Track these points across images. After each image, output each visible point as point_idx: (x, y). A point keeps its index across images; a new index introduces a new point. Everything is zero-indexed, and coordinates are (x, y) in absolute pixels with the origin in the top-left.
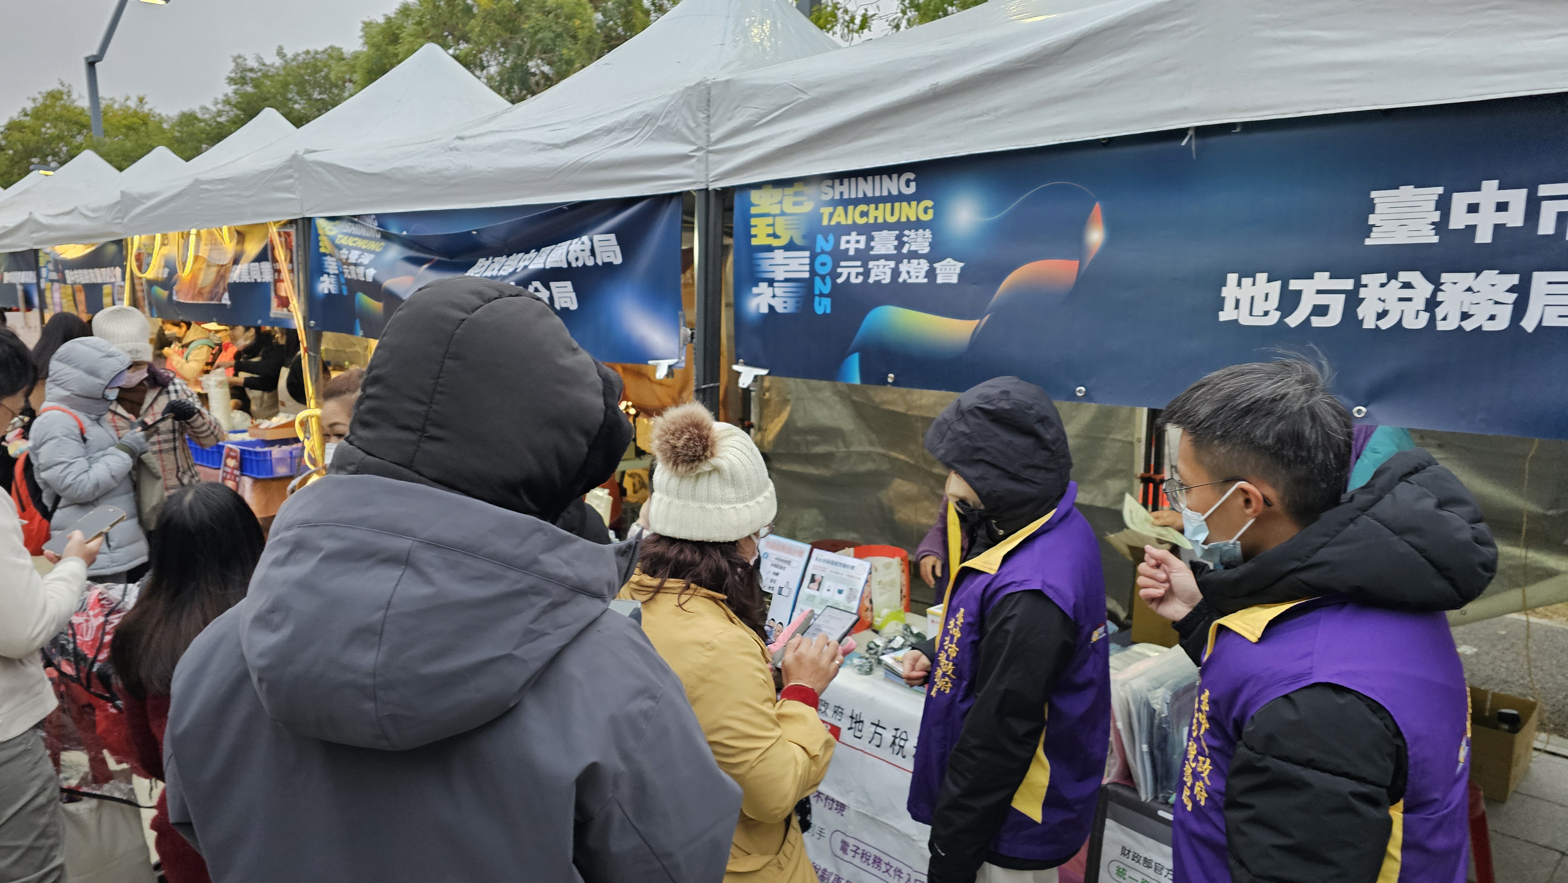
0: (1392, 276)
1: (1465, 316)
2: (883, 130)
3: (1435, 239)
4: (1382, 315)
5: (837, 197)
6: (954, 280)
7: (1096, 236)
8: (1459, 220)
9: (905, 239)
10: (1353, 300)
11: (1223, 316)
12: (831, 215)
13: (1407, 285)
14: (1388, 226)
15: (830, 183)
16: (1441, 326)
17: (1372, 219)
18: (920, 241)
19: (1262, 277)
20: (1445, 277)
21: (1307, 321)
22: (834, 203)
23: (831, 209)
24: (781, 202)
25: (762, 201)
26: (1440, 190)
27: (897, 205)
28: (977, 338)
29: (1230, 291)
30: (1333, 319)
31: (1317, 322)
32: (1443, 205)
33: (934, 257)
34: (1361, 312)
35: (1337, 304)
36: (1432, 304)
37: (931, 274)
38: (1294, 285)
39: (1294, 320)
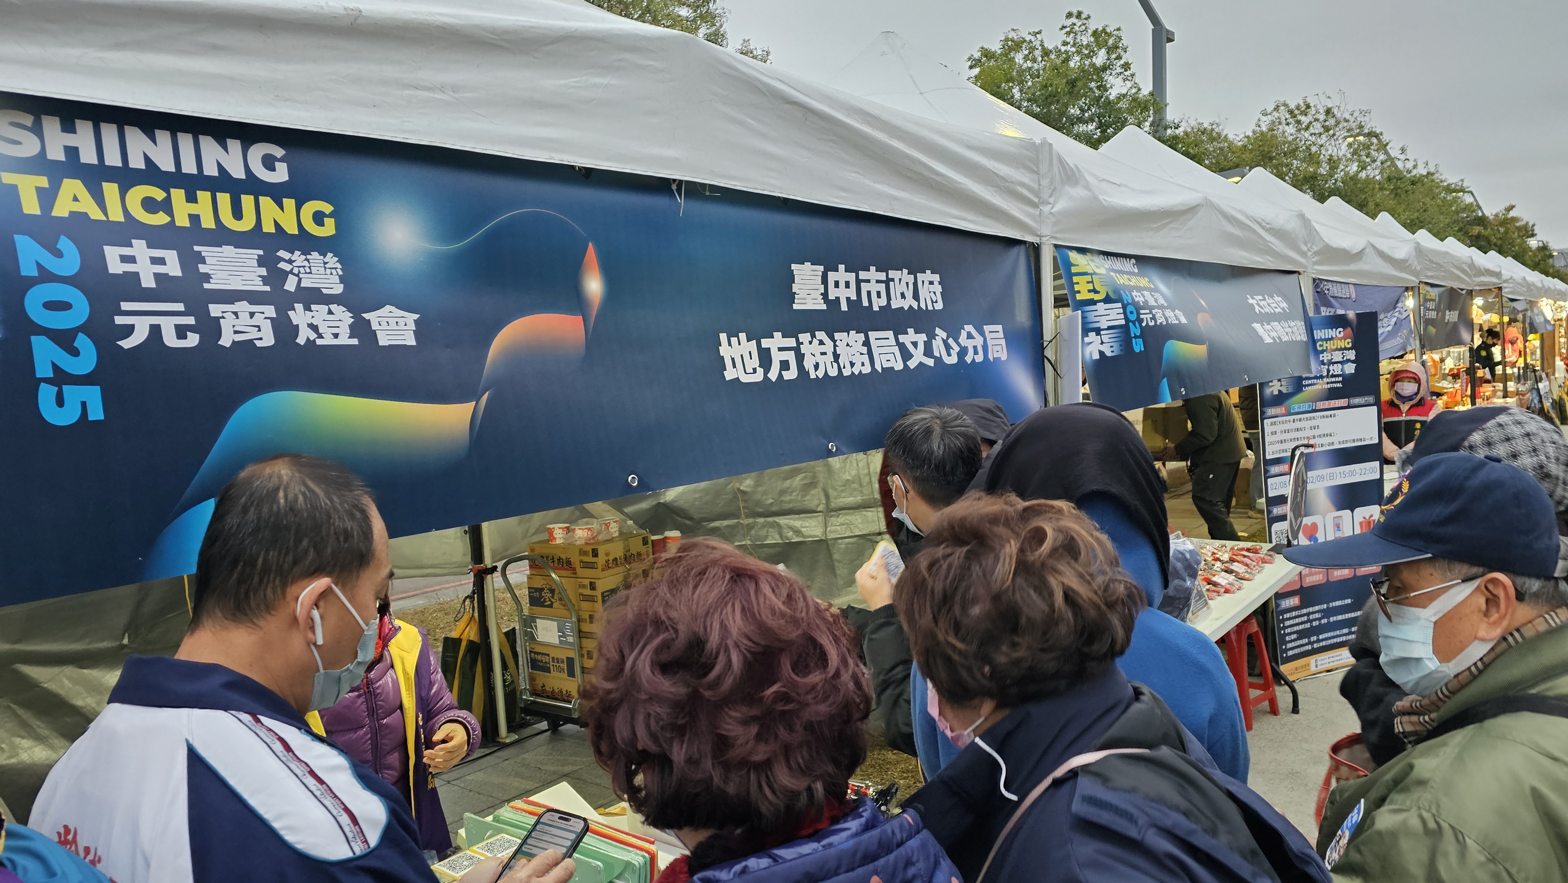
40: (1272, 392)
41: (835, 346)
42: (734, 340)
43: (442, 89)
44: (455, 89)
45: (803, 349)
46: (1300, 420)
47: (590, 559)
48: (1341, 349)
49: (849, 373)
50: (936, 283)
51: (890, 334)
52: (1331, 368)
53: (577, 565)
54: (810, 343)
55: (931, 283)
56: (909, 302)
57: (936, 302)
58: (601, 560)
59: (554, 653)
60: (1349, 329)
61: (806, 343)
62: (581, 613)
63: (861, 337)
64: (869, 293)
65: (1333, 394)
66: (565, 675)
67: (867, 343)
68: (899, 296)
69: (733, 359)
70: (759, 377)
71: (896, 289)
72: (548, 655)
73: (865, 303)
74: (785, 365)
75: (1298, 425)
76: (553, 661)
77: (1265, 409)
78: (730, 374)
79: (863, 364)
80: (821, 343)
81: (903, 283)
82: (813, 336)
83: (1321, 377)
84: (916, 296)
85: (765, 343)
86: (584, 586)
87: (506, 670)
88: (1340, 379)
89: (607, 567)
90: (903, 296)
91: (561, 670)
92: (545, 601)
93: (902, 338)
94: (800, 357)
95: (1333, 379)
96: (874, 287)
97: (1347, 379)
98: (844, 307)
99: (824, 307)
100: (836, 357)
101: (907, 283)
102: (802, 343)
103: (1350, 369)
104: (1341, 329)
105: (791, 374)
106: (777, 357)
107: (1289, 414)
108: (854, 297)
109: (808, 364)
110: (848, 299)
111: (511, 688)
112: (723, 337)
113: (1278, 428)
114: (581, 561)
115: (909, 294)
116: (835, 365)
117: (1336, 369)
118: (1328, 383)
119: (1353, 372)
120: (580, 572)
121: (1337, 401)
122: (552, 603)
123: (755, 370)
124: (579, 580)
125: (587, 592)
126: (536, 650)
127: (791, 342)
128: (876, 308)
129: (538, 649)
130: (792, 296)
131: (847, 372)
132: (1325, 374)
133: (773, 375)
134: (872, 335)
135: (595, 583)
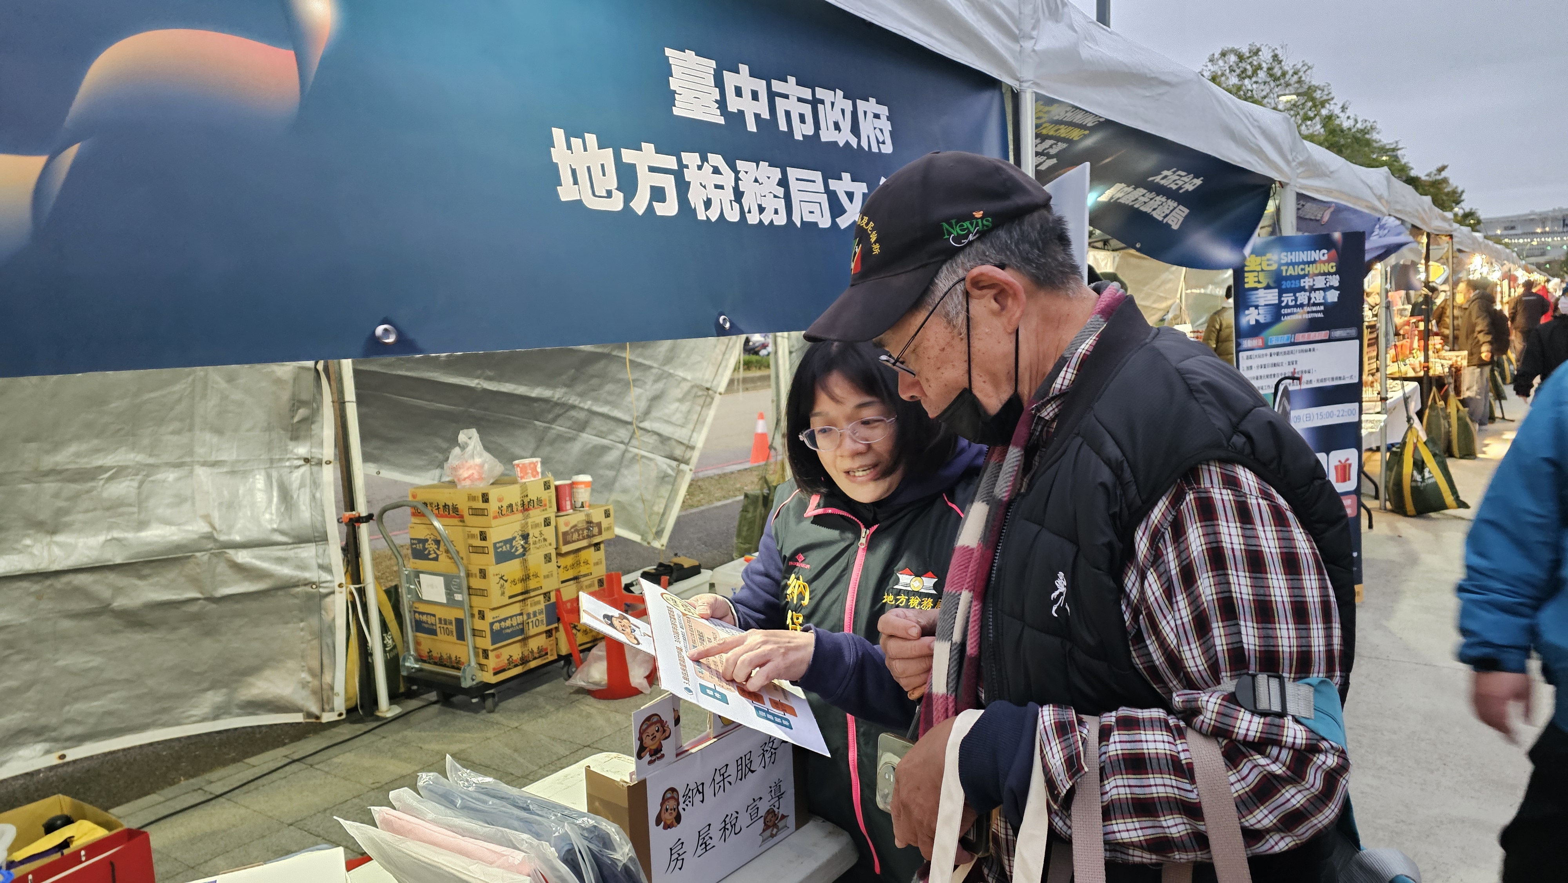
1: (760, 209)
4: (708, 204)
7: (319, 7)
8: (733, 103)
10: (681, 183)
11: (564, 194)
14: (686, 95)
16: (749, 219)
17: (673, 84)
19: (590, 139)
20: (739, 164)
21: (650, 205)
26: (714, 64)
29: (562, 154)
30: (671, 206)
31: (659, 208)
32: (719, 81)
34: (692, 197)
35: (669, 184)
38: (626, 155)
40: (1249, 321)
41: (737, 179)
42: (576, 142)
45: (688, 175)
46: (1278, 354)
47: (480, 505)
48: (1324, 274)
49: (756, 222)
50: (884, 118)
51: (817, 176)
52: (1313, 295)
53: (465, 513)
54: (700, 168)
55: (877, 116)
56: (844, 137)
57: (883, 143)
58: (493, 506)
59: (441, 613)
60: (1333, 251)
61: (693, 167)
62: (471, 567)
63: (776, 173)
64: (788, 114)
65: (1313, 325)
66: (454, 639)
67: (784, 182)
68: (831, 126)
69: (574, 172)
70: (616, 203)
71: (828, 115)
72: (434, 616)
73: (783, 127)
74: (658, 194)
75: (1276, 359)
76: (440, 623)
77: (1241, 340)
78: (567, 193)
79: (776, 212)
80: (716, 171)
81: (838, 108)
82: (704, 159)
83: (1302, 306)
84: (855, 129)
85: (628, 156)
86: (473, 536)
87: (387, 633)
88: (1322, 308)
89: (501, 513)
90: (837, 127)
91: (449, 633)
92: (429, 554)
93: (833, 184)
94: (683, 187)
95: (1314, 309)
96: (797, 109)
97: (1329, 308)
98: (751, 126)
99: (721, 121)
100: (738, 195)
101: (843, 111)
102: (687, 167)
103: (1333, 296)
104: (1325, 251)
105: (669, 208)
106: (646, 181)
107: (1266, 346)
108: (766, 115)
109: (696, 199)
110: (757, 116)
111: (393, 654)
112: (558, 134)
113: (1254, 363)
114: (470, 508)
115: (846, 125)
116: (736, 206)
117: (1318, 297)
118: (1308, 312)
119: (1336, 300)
120: (470, 519)
121: (1317, 333)
122: (438, 555)
123: (609, 194)
124: (468, 529)
125: (478, 542)
126: (420, 610)
127: (670, 162)
128: (798, 137)
129: (422, 608)
130: (670, 97)
131: (753, 219)
132: (1306, 302)
133: (639, 205)
134: (793, 173)
135: (485, 533)
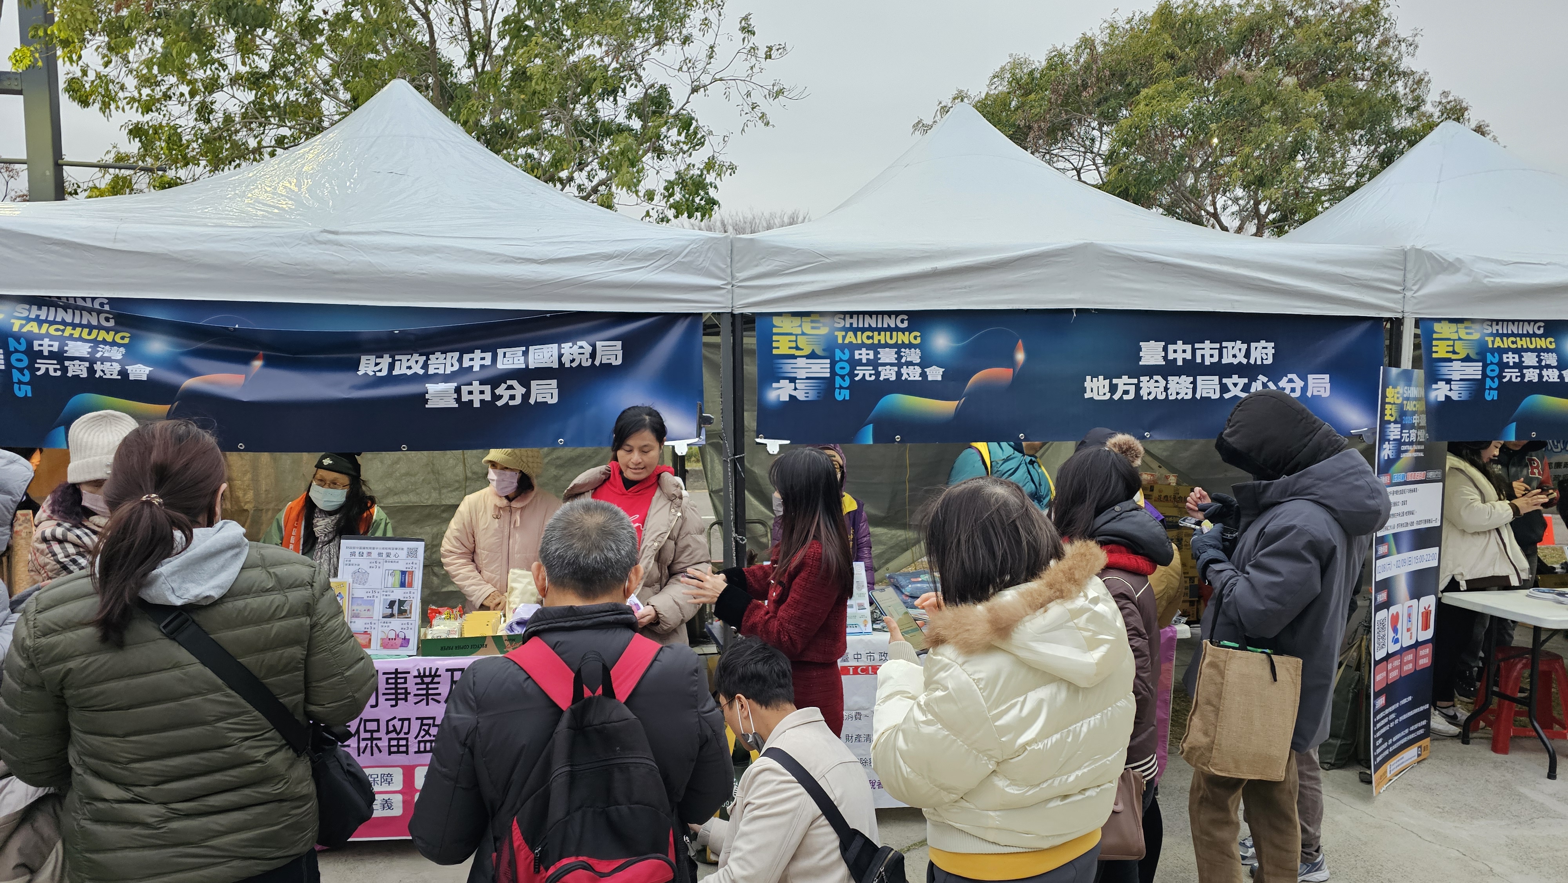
0: (1151, 378)
1: (1178, 393)
2: (891, 288)
3: (1164, 363)
4: (1149, 394)
5: (848, 325)
6: (940, 378)
7: (1020, 356)
8: (1171, 356)
9: (902, 354)
10: (1138, 388)
11: (1087, 396)
12: (844, 337)
13: (1157, 381)
14: (1147, 357)
15: (842, 316)
16: (1171, 398)
17: (1141, 354)
18: (914, 356)
19: (1101, 378)
20: (1170, 378)
21: (1122, 397)
22: (846, 330)
23: (844, 333)
24: (801, 326)
25: (783, 325)
26: (1163, 343)
27: (894, 334)
28: (959, 411)
29: (1088, 384)
30: (1131, 396)
31: (1125, 397)
32: (1165, 349)
33: (924, 364)
34: (1142, 392)
35: (1132, 389)
36: (1166, 389)
37: (923, 375)
38: (1115, 381)
39: (1116, 397)
40: (1384, 456)
41: (1167, 383)
42: (1095, 380)
43: (965, 287)
44: (970, 287)
45: (1141, 385)
46: (1397, 493)
49: (1175, 399)
50: (1269, 348)
51: (1216, 378)
54: (1149, 382)
55: (1264, 348)
56: (1239, 360)
57: (1266, 360)
61: (1145, 382)
63: (1190, 379)
64: (1203, 356)
67: (1194, 382)
68: (1231, 356)
69: (1091, 388)
70: (1106, 397)
71: (1229, 353)
73: (1199, 361)
74: (1126, 393)
79: (1187, 394)
81: (1237, 349)
84: (1247, 356)
88: (1423, 447)
90: (1234, 356)
93: (1225, 381)
95: (1419, 447)
96: (1209, 353)
98: (1180, 363)
101: (1241, 349)
102: (1142, 382)
106: (1122, 388)
108: (1189, 357)
110: (1184, 359)
112: (1088, 377)
115: (1241, 355)
116: (1164, 394)
118: (1415, 451)
123: (1105, 394)
127: (1134, 381)
128: (1207, 364)
130: (1139, 358)
134: (1200, 378)
